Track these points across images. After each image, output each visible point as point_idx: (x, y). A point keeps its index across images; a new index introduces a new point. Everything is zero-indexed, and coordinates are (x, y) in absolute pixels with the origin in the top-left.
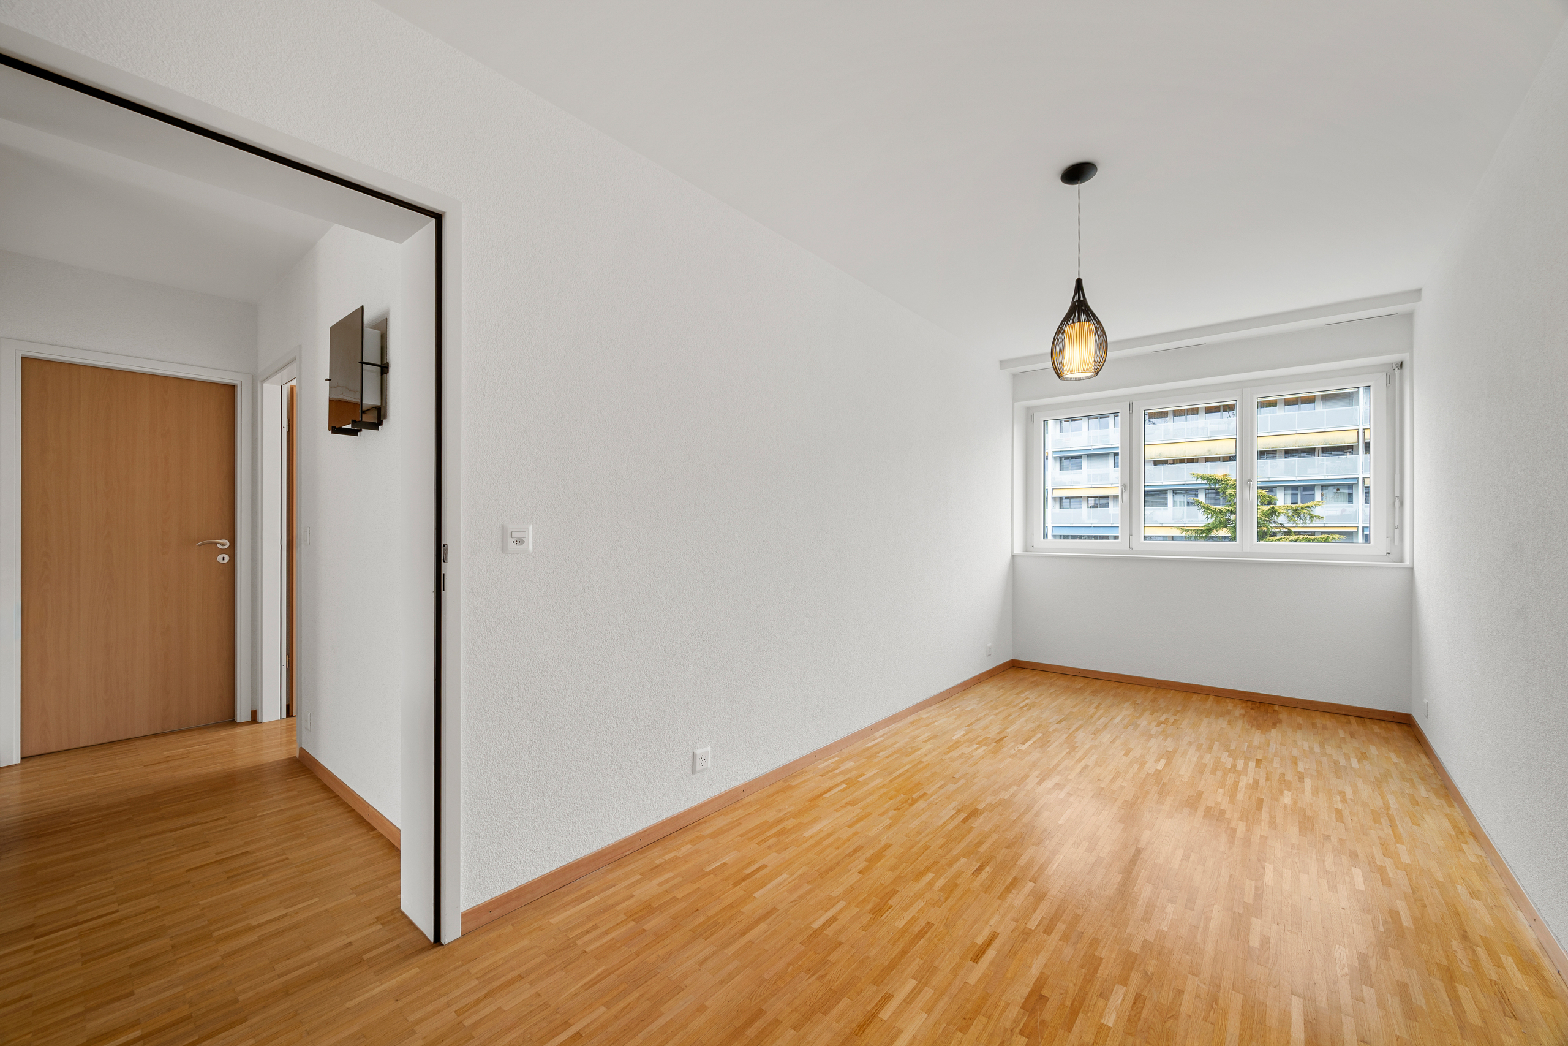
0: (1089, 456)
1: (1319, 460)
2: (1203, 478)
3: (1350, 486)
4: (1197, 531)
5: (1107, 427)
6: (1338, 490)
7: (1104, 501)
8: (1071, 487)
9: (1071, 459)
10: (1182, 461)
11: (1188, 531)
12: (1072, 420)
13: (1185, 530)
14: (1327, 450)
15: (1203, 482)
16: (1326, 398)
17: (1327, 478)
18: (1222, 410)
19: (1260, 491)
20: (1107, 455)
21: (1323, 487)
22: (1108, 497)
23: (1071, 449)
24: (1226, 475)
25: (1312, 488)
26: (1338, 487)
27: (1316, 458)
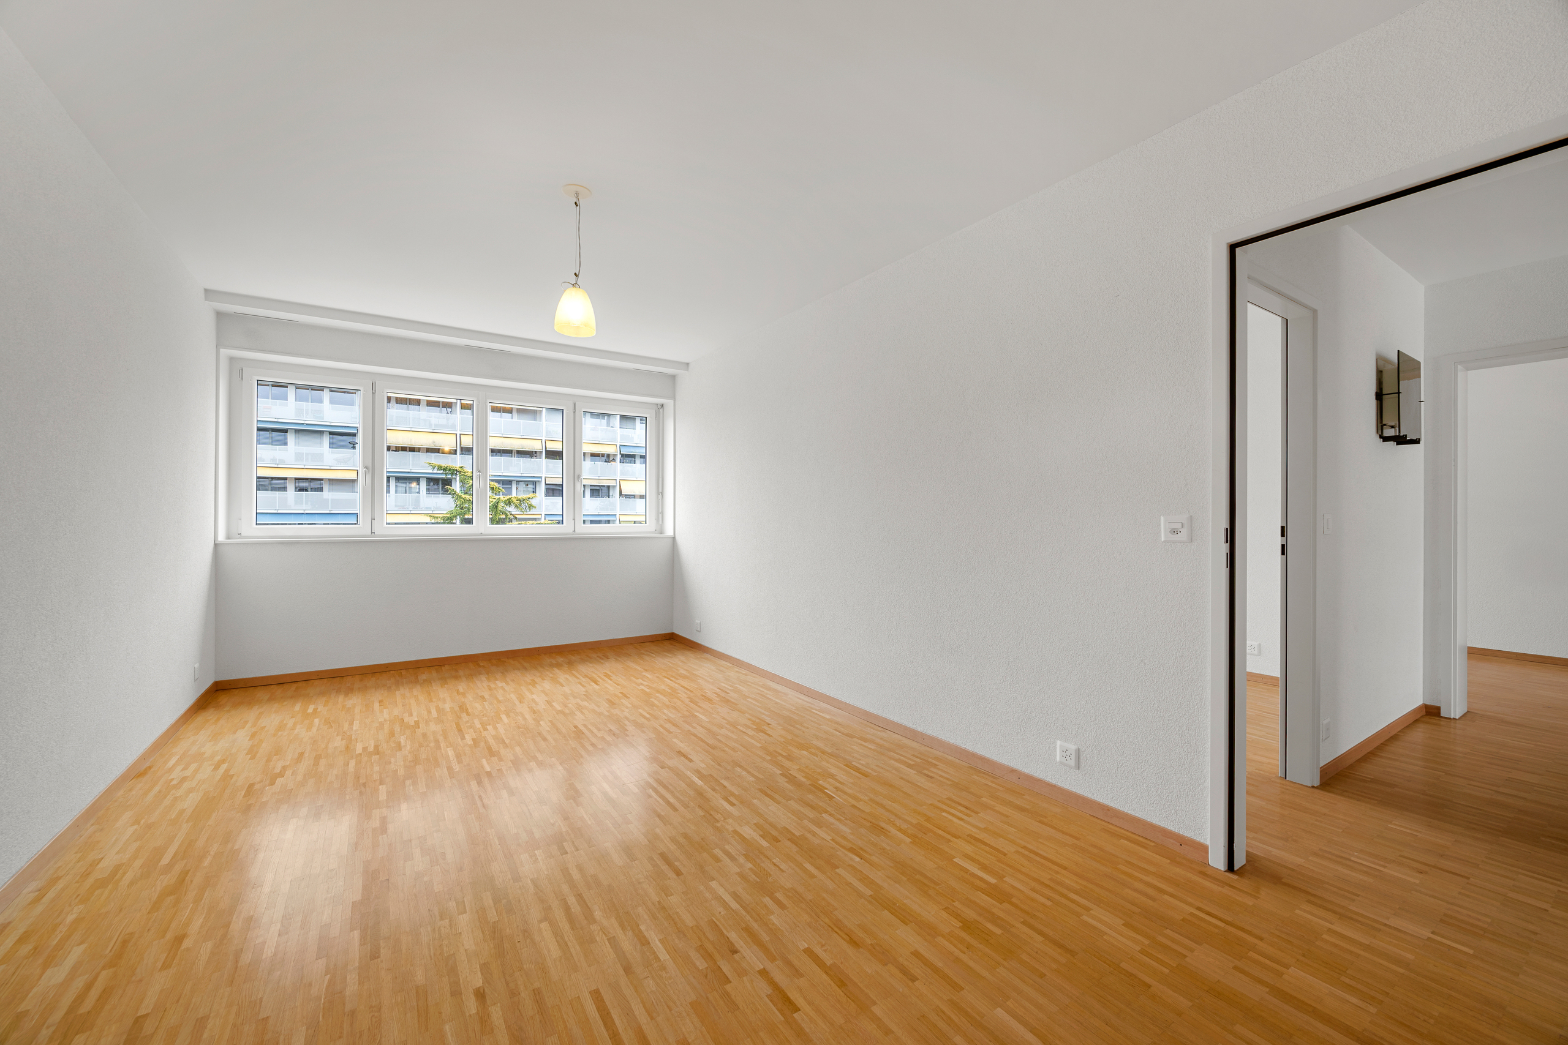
0: (296, 431)
1: (515, 460)
2: (440, 468)
3: (534, 483)
4: (443, 518)
5: (321, 401)
6: (527, 485)
7: (316, 484)
8: (276, 466)
9: (276, 433)
10: (404, 449)
11: (437, 518)
12: (273, 386)
13: (434, 517)
14: (521, 453)
15: (439, 472)
16: (519, 411)
17: (523, 475)
18: (441, 406)
19: (492, 483)
20: (322, 432)
21: (518, 482)
22: (322, 480)
23: (276, 420)
24: (462, 467)
25: (510, 482)
26: (527, 483)
27: (513, 458)
